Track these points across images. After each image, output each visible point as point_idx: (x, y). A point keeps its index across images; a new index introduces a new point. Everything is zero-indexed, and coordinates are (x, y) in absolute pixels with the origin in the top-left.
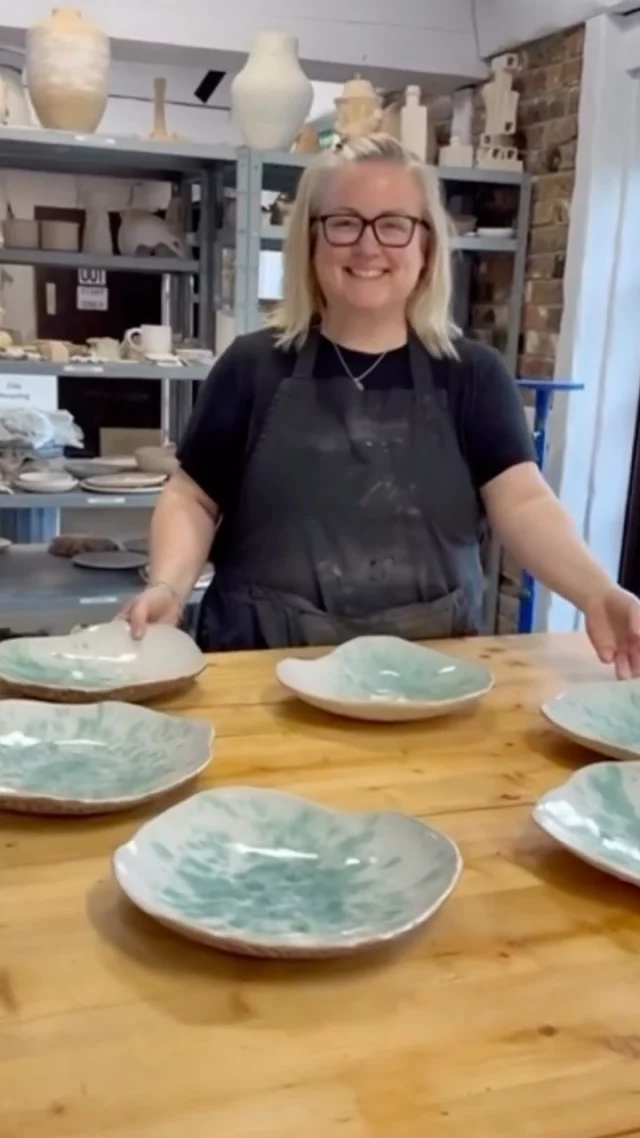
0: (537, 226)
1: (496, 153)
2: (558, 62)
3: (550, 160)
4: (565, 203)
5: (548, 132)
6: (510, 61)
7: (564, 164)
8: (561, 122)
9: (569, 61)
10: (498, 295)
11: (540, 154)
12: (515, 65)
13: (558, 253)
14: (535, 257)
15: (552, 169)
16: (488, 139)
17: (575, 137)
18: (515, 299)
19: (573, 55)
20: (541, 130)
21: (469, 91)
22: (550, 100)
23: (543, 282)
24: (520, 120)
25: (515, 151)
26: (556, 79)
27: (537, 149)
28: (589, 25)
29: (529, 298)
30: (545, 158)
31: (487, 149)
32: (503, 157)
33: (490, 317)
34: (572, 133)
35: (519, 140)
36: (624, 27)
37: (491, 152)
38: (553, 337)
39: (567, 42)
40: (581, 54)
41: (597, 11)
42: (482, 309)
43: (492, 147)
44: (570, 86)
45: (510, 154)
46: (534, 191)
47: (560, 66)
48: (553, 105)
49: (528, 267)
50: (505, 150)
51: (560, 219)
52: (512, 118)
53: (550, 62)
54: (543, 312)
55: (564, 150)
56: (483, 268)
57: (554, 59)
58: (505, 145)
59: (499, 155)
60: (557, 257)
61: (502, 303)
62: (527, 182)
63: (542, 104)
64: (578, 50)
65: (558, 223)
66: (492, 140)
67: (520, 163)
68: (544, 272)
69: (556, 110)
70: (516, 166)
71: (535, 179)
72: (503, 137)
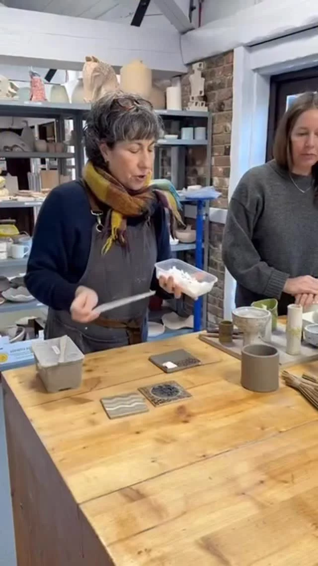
0: (215, 134)
1: (196, 104)
2: (221, 66)
3: (220, 106)
4: (228, 125)
5: (218, 95)
6: (200, 65)
7: (226, 108)
8: (224, 91)
9: (226, 65)
10: (198, 163)
11: (214, 104)
12: (202, 67)
13: (226, 145)
14: (215, 146)
15: (221, 110)
16: (193, 98)
17: (231, 97)
18: (207, 164)
19: (228, 63)
20: (214, 94)
21: (178, 78)
22: (218, 82)
23: (219, 157)
24: (205, 91)
25: (204, 102)
26: (220, 73)
27: (213, 101)
28: (235, 50)
29: (213, 163)
30: (217, 106)
31: (193, 102)
32: (199, 106)
33: (195, 172)
34: (230, 95)
35: (205, 98)
36: (250, 51)
37: (194, 104)
38: (226, 179)
39: (225, 58)
40: (232, 62)
41: (239, 45)
42: (191, 168)
43: (195, 101)
44: (227, 76)
45: (202, 104)
46: (213, 119)
47: (221, 67)
48: (220, 84)
49: (212, 151)
50: (200, 103)
51: (226, 131)
52: (202, 89)
53: (217, 66)
54: (220, 169)
55: (226, 102)
56: (190, 151)
57: (219, 64)
58: (200, 100)
59: (198, 105)
60: (225, 147)
61: (200, 166)
62: (210, 116)
63: (214, 84)
64: (231, 61)
65: (225, 132)
66: (195, 98)
67: (207, 108)
68: (220, 153)
69: (221, 86)
70: (205, 109)
71: (213, 114)
72: (198, 97)
